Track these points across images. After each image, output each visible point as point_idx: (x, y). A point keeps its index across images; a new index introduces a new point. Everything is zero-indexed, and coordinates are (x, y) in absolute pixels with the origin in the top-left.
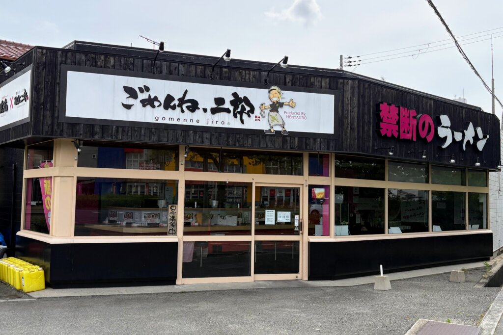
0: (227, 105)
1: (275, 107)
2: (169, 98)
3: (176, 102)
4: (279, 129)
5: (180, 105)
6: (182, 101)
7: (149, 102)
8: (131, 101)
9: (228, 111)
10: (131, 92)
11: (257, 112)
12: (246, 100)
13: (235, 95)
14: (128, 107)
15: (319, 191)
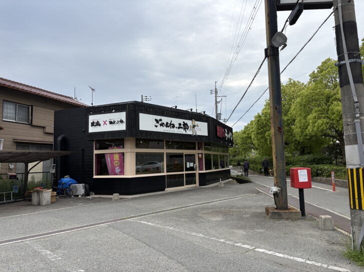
0: (182, 126)
1: (194, 126)
2: (167, 123)
3: (169, 125)
4: (195, 134)
5: (170, 126)
6: (171, 124)
7: (162, 125)
8: (157, 124)
9: (182, 128)
10: (157, 121)
11: (189, 128)
12: (186, 124)
13: (184, 122)
14: (156, 126)
15: (200, 155)
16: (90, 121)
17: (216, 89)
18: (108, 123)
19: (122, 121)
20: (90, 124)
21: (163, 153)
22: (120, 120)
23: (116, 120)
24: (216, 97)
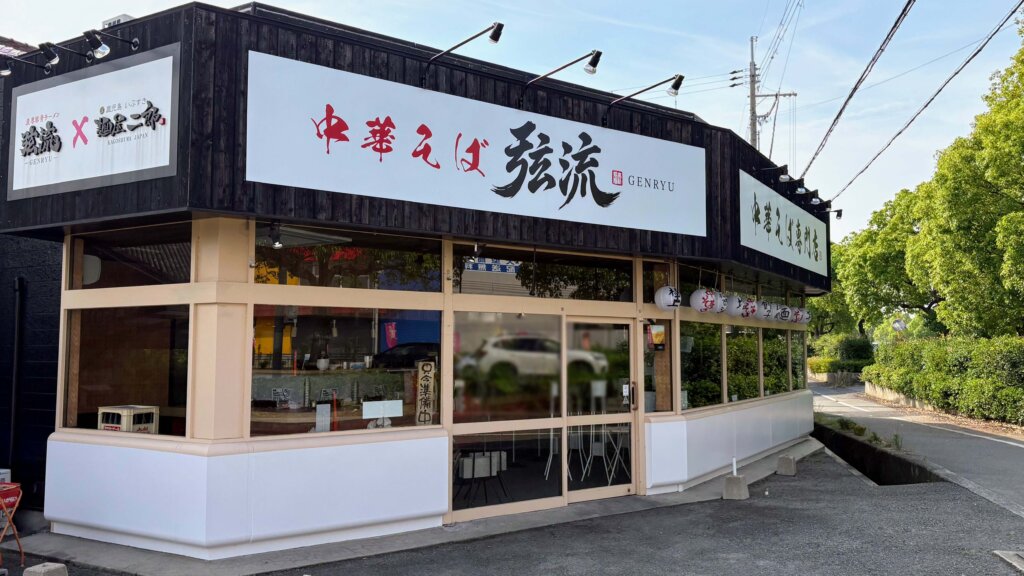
15: (657, 331)
16: (20, 128)
17: (753, 65)
18: (91, 129)
19: (152, 117)
20: (18, 144)
21: (439, 313)
22: (142, 109)
23: (126, 113)
24: (753, 96)
